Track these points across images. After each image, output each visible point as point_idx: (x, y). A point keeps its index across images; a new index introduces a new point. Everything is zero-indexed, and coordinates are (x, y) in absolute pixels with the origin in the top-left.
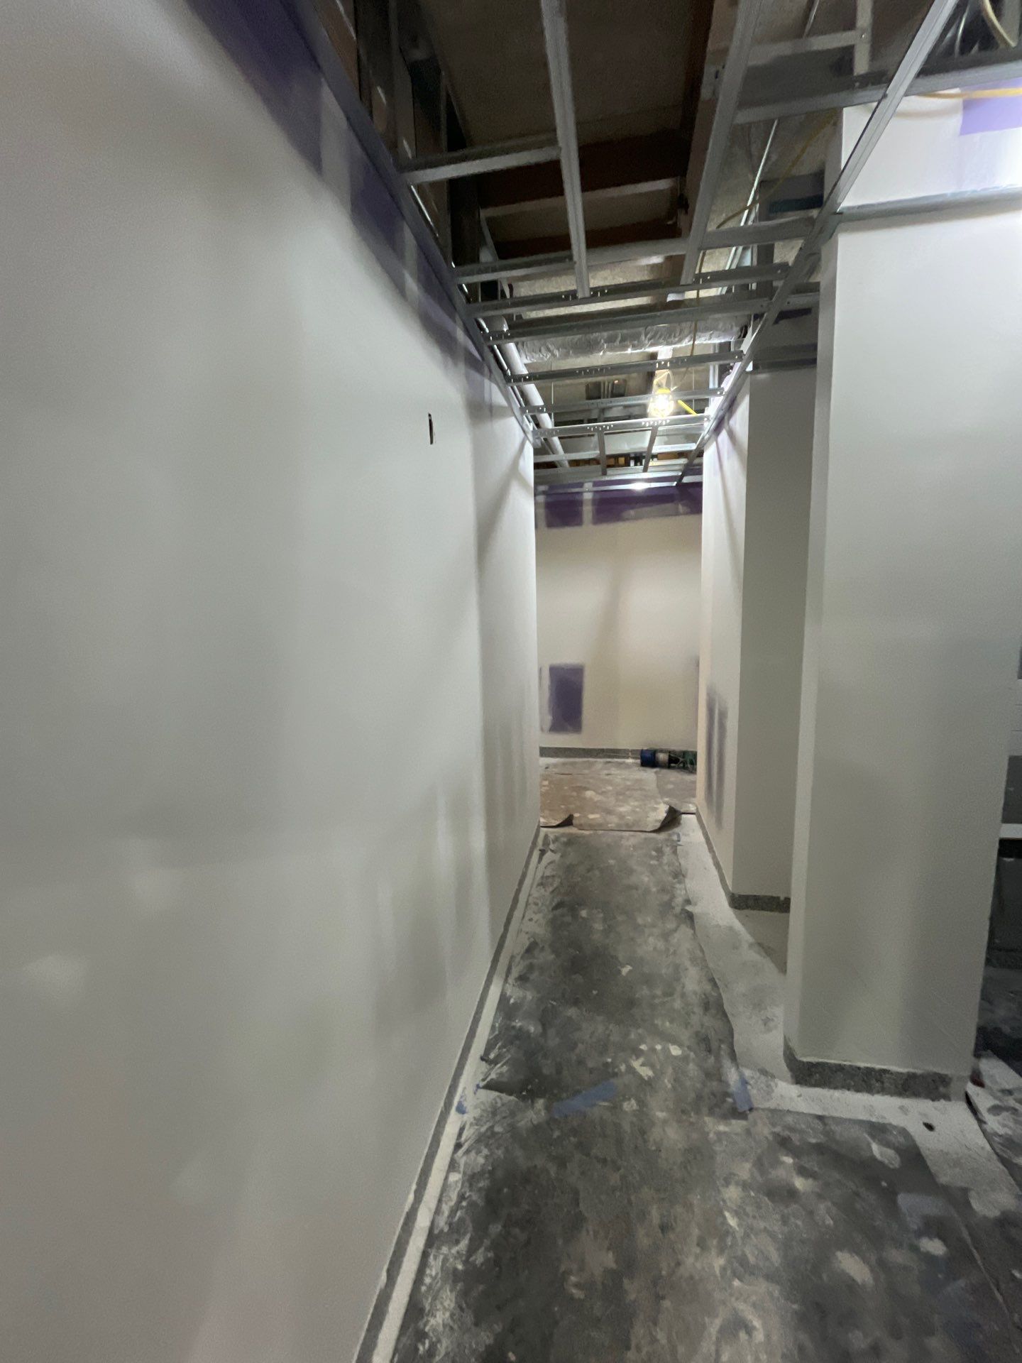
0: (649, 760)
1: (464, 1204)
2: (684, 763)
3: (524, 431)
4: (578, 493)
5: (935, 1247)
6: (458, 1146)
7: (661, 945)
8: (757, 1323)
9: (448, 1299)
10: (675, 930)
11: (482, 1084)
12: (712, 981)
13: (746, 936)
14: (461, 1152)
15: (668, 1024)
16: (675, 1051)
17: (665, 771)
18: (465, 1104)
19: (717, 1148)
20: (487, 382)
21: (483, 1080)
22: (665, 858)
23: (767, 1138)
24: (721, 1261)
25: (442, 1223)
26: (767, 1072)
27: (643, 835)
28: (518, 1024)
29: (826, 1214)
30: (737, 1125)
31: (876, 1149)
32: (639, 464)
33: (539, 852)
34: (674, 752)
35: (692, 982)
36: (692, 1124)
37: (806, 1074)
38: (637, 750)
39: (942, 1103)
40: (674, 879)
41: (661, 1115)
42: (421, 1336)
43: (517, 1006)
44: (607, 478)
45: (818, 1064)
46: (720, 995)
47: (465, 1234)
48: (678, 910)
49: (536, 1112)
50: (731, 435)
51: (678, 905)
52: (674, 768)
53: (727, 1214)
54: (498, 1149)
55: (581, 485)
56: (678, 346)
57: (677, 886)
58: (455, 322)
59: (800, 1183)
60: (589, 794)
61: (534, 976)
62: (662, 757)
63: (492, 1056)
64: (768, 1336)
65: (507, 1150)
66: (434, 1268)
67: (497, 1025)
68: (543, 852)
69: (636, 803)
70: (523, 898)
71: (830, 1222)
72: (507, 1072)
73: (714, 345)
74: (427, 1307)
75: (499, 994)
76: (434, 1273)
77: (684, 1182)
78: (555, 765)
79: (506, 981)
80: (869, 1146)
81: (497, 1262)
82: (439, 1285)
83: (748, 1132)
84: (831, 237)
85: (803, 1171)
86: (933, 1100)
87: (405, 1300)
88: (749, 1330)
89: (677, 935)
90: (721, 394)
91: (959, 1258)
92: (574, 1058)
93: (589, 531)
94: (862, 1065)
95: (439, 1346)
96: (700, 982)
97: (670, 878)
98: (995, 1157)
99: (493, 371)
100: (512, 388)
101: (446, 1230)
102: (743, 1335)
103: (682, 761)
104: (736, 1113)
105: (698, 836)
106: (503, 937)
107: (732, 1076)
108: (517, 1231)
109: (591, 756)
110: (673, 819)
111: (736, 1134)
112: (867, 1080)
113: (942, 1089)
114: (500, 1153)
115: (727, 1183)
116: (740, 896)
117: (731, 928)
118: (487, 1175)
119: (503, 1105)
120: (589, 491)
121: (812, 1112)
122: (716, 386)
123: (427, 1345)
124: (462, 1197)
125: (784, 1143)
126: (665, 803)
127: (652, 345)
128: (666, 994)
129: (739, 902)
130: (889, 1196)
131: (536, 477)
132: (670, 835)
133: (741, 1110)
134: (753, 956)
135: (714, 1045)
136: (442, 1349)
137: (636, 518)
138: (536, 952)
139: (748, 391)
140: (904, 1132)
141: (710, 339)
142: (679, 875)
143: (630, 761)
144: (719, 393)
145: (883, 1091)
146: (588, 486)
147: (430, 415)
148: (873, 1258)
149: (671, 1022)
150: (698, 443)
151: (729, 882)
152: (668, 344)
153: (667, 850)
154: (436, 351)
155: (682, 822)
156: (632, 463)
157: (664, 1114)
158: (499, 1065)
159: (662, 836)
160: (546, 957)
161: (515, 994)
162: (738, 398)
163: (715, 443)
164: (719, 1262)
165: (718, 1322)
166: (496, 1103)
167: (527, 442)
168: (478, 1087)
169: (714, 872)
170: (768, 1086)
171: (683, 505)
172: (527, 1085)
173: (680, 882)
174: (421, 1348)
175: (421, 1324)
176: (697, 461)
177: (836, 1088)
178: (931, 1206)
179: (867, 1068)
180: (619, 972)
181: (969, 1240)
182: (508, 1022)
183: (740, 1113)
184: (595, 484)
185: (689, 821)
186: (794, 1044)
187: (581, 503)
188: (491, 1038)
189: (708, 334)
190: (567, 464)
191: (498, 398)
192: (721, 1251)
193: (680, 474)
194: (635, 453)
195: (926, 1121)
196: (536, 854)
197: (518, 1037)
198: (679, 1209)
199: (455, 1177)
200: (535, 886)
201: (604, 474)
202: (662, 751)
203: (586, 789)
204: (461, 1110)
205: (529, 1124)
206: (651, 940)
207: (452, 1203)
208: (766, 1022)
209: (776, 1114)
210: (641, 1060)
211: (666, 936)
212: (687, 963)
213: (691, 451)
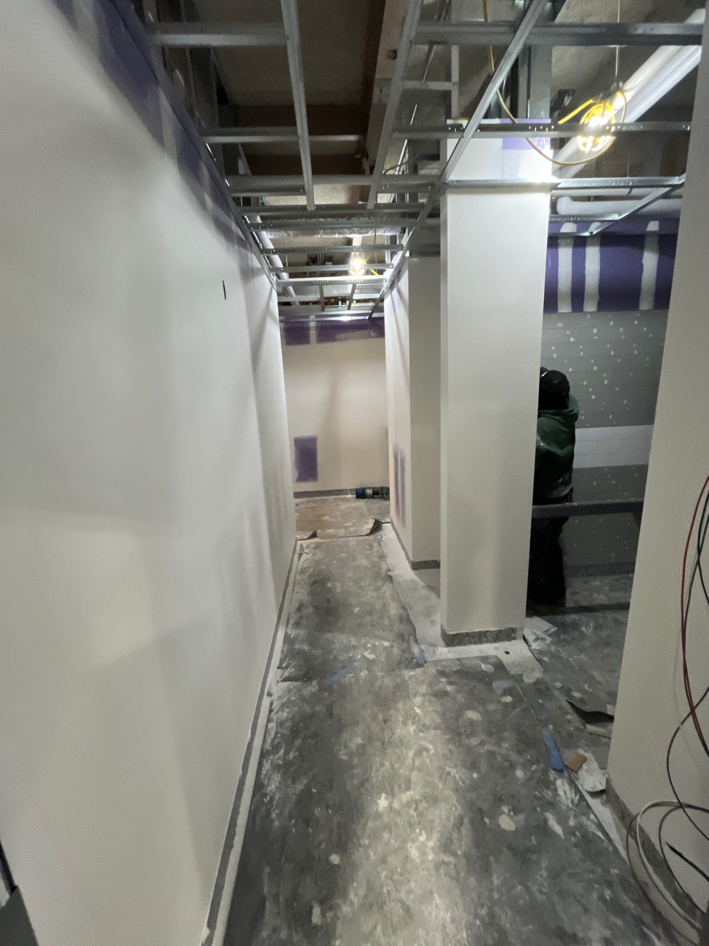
0: (361, 494)
1: (279, 735)
2: (383, 494)
3: (271, 283)
4: (306, 322)
5: (508, 699)
6: (271, 711)
7: (375, 594)
8: (430, 746)
9: (277, 778)
10: (383, 586)
11: (280, 680)
12: (404, 608)
13: (421, 584)
14: (273, 714)
15: (381, 632)
16: (386, 644)
17: (371, 500)
18: (272, 691)
19: (410, 682)
20: (249, 254)
21: (281, 678)
22: (374, 549)
23: (434, 673)
24: (414, 727)
25: (268, 746)
26: (433, 644)
27: (361, 538)
28: (297, 647)
29: (460, 698)
30: (419, 671)
31: (484, 667)
32: (344, 304)
33: (298, 555)
34: (376, 488)
35: (394, 610)
36: (396, 675)
37: (452, 640)
38: (353, 489)
39: (513, 642)
40: (380, 559)
41: (380, 674)
42: (265, 795)
43: (295, 639)
44: (325, 313)
45: (457, 634)
46: (408, 613)
47: (281, 748)
48: (383, 575)
49: (313, 687)
50: (399, 292)
51: (383, 573)
52: (376, 498)
53: (416, 708)
54: (294, 707)
55: (308, 317)
56: (367, 235)
57: (382, 563)
58: (231, 218)
59: (449, 688)
60: (326, 518)
61: (304, 621)
62: (369, 492)
63: (284, 665)
64: (436, 750)
65: (299, 706)
66: (267, 766)
67: (285, 650)
68: (300, 555)
69: (355, 521)
70: (291, 580)
71: (463, 700)
72: (294, 671)
73: (387, 236)
74: (266, 784)
75: (284, 634)
76: (267, 769)
77: (394, 700)
78: (302, 503)
79: (287, 627)
80: (480, 666)
81: (301, 755)
82: (270, 773)
83: (425, 673)
84: (444, 194)
85: (450, 683)
86: (509, 641)
87: (253, 782)
88: (427, 750)
89: (384, 588)
90: (392, 268)
91: (518, 700)
92: (332, 657)
93: (314, 347)
94: (477, 630)
95: (275, 797)
96: (397, 609)
97: (378, 559)
98: (535, 659)
99: (252, 245)
100: (264, 257)
101: (270, 749)
102: (425, 753)
103: (381, 493)
104: (419, 665)
105: (392, 535)
106: (283, 603)
107: (416, 650)
108: (310, 740)
109: (325, 495)
110: (377, 527)
111: (419, 675)
112: (480, 637)
113: (513, 635)
114: (296, 709)
115: (415, 695)
116: (417, 562)
117: (413, 581)
118: (290, 720)
119: (294, 687)
120: (312, 321)
121: (455, 657)
122: (390, 262)
123: (268, 798)
124: (277, 733)
125: (442, 673)
126: (372, 518)
127: (350, 233)
128: (379, 618)
129: (416, 566)
130: (490, 684)
131: (279, 311)
132: (376, 536)
133: (420, 663)
134: (424, 592)
135: (406, 638)
136: (277, 797)
137: (346, 339)
138: (303, 609)
139: (407, 267)
140: (497, 657)
141: (384, 232)
142: (382, 557)
143: (349, 496)
144: (391, 266)
145: (487, 641)
146: (312, 317)
147: (223, 282)
148: (481, 709)
149: (383, 631)
150: (380, 294)
151: (410, 556)
152: (360, 233)
153: (375, 545)
154: (223, 240)
155: (383, 528)
156: (340, 303)
157: (382, 673)
158: (288, 669)
159: (372, 537)
160: (309, 610)
161: (293, 633)
162: (402, 270)
163: (390, 296)
164: (412, 728)
165: (413, 751)
166: (290, 687)
167: (273, 289)
168: (278, 682)
169: (402, 552)
170: (434, 651)
171: (373, 331)
172: (307, 675)
173: (384, 561)
174: (266, 801)
175: (264, 791)
176: (380, 304)
177: (466, 645)
178: (506, 684)
179: (479, 632)
180: (353, 611)
181: (522, 693)
182: (291, 647)
183: (420, 665)
184: (317, 316)
185: (387, 527)
186: (446, 628)
187: (308, 329)
188: (282, 656)
189: (383, 229)
190: (298, 304)
191: (256, 264)
192: (413, 723)
193: (370, 312)
194: (342, 297)
195: (506, 651)
196: (296, 556)
197: (299, 652)
198: (392, 712)
199: (272, 725)
200: (298, 573)
201: (323, 310)
202: (369, 488)
203: (324, 515)
204: (270, 695)
205: (310, 692)
206: (370, 593)
207: (273, 737)
208: (432, 622)
209: (436, 662)
210: (368, 652)
211: (377, 589)
212: (390, 601)
213: (376, 299)
